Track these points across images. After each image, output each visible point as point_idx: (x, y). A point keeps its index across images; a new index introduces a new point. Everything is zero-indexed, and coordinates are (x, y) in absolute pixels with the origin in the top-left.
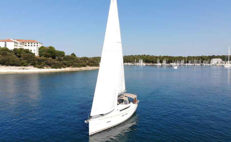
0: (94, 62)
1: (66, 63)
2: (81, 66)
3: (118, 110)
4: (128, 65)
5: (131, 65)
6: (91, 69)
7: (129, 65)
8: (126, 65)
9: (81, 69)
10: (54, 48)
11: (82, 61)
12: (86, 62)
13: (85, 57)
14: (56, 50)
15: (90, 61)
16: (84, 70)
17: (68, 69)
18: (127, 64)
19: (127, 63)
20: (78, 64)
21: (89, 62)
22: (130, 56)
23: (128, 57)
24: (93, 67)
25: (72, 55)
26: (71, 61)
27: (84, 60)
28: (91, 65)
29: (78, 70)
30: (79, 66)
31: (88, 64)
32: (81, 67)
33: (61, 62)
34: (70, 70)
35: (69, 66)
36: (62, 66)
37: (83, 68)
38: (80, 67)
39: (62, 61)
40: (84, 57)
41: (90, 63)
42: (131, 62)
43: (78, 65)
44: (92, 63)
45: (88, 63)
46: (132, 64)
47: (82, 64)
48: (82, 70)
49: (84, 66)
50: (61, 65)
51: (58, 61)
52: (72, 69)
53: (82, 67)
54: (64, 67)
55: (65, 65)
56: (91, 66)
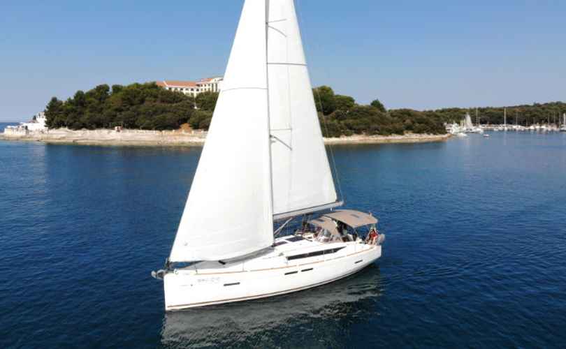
0: (427, 123)
1: (353, 125)
2: (390, 132)
3: (281, 254)
4: (541, 130)
5: (552, 131)
6: (417, 140)
7: (544, 130)
8: (535, 130)
9: (389, 140)
10: (330, 89)
11: (396, 118)
12: (406, 123)
13: (405, 110)
14: (336, 93)
15: (417, 119)
16: (398, 141)
17: (355, 139)
18: (538, 127)
19: (541, 124)
20: (381, 126)
21: (413, 122)
22: (551, 104)
23: (543, 109)
24: (422, 135)
25: (372, 104)
26: (366, 119)
27: (399, 117)
28: (416, 131)
29: (382, 142)
30: (384, 132)
31: (409, 128)
32: (391, 134)
33: (342, 122)
34: (361, 142)
35: (358, 132)
36: (343, 132)
37: (396, 138)
38: (387, 136)
39: (345, 119)
40: (401, 110)
41: (417, 125)
42: (552, 122)
43: (383, 129)
44: (422, 125)
45: (411, 123)
46: (555, 128)
47: (394, 127)
48: (393, 141)
49: (400, 132)
50: (339, 129)
51: (335, 121)
52: (367, 138)
53: (393, 135)
54: (347, 135)
55: (351, 129)
56: (420, 132)
